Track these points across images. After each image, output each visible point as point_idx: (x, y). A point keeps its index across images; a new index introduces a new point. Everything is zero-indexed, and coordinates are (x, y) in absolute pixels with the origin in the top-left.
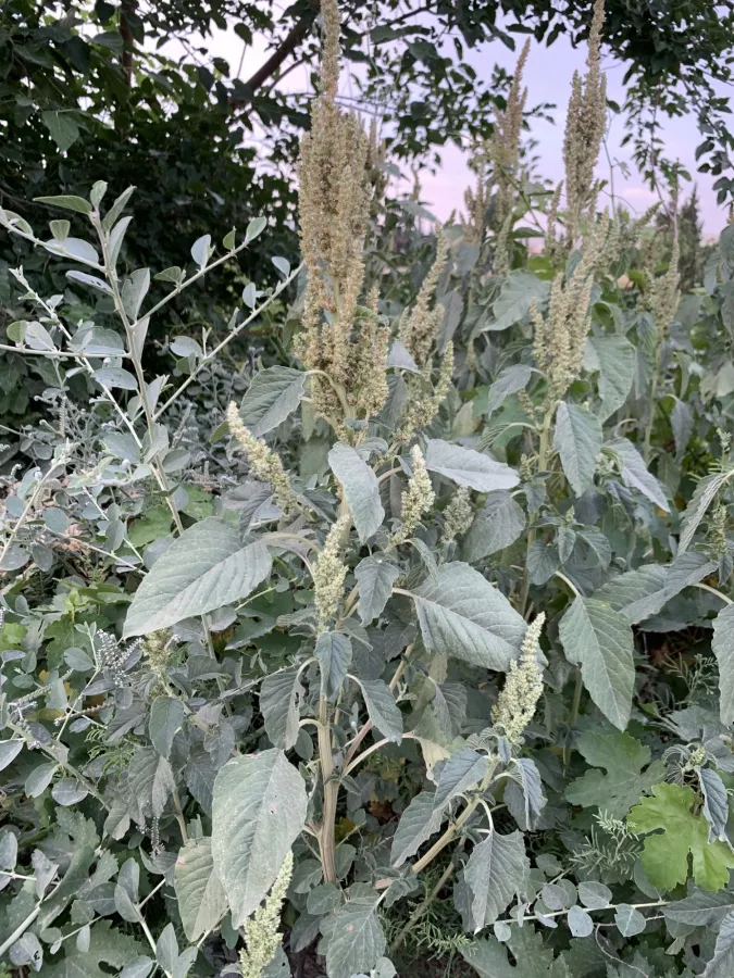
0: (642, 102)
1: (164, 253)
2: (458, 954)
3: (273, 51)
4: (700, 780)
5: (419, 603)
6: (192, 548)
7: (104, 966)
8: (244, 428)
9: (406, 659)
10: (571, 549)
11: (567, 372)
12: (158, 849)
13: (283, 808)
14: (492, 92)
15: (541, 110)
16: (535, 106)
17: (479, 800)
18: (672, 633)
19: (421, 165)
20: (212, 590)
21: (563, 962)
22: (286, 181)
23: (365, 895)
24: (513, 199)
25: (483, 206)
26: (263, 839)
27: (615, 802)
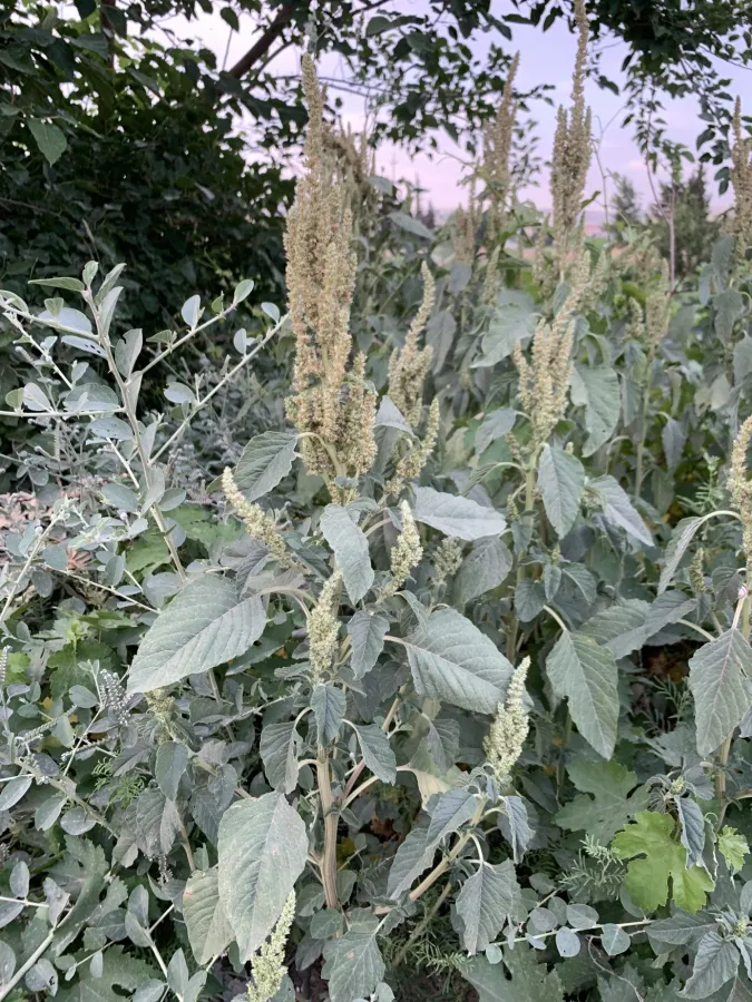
0: (643, 80)
1: (153, 249)
2: (455, 970)
3: (261, 33)
4: (679, 809)
5: (411, 651)
6: (190, 604)
7: (117, 989)
8: (239, 493)
9: (400, 696)
10: (557, 586)
11: (551, 416)
12: (166, 875)
13: (284, 849)
14: (488, 72)
15: (540, 91)
16: (533, 87)
17: (470, 835)
18: (667, 646)
19: (417, 149)
20: (210, 648)
21: (556, 976)
22: (278, 167)
23: (366, 920)
24: (504, 214)
25: (474, 223)
26: (267, 878)
27: (602, 827)
